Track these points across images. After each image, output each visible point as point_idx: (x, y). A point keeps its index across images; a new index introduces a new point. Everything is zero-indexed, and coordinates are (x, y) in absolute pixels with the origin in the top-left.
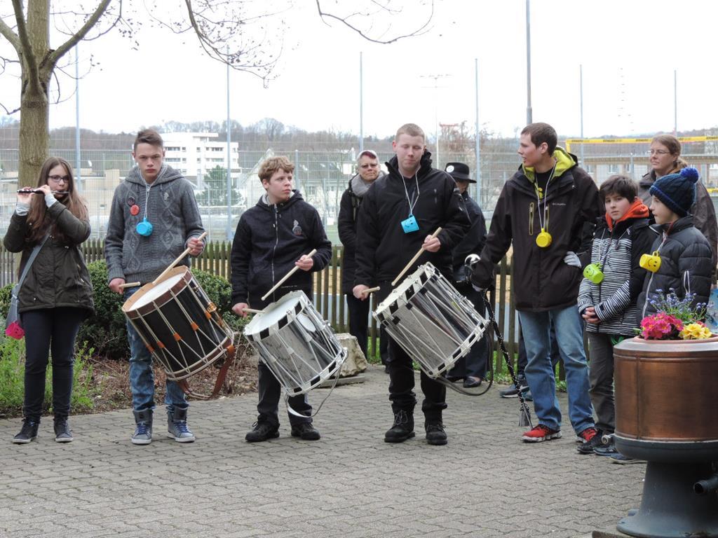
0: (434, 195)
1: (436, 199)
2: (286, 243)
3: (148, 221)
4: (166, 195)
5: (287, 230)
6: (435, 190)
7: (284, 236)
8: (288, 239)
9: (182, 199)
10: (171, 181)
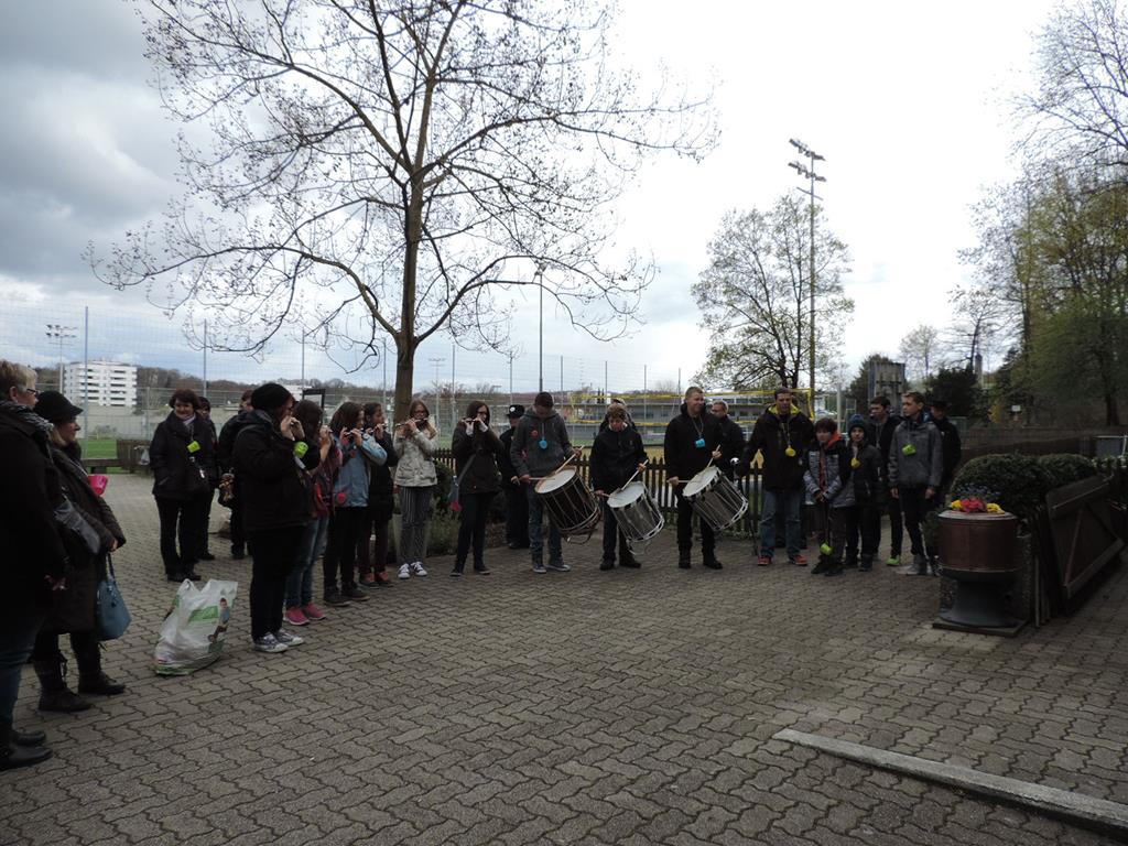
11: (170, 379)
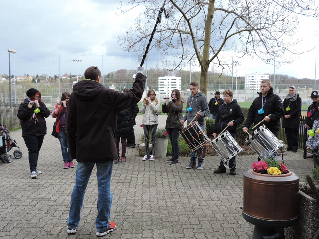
0: (270, 102)
1: (271, 104)
2: (227, 115)
3: (191, 107)
4: (197, 100)
5: (228, 112)
6: (271, 101)
7: (227, 113)
8: (228, 114)
9: (201, 101)
10: (199, 96)
11: (284, 78)
